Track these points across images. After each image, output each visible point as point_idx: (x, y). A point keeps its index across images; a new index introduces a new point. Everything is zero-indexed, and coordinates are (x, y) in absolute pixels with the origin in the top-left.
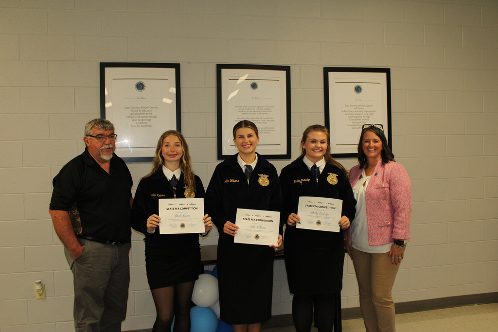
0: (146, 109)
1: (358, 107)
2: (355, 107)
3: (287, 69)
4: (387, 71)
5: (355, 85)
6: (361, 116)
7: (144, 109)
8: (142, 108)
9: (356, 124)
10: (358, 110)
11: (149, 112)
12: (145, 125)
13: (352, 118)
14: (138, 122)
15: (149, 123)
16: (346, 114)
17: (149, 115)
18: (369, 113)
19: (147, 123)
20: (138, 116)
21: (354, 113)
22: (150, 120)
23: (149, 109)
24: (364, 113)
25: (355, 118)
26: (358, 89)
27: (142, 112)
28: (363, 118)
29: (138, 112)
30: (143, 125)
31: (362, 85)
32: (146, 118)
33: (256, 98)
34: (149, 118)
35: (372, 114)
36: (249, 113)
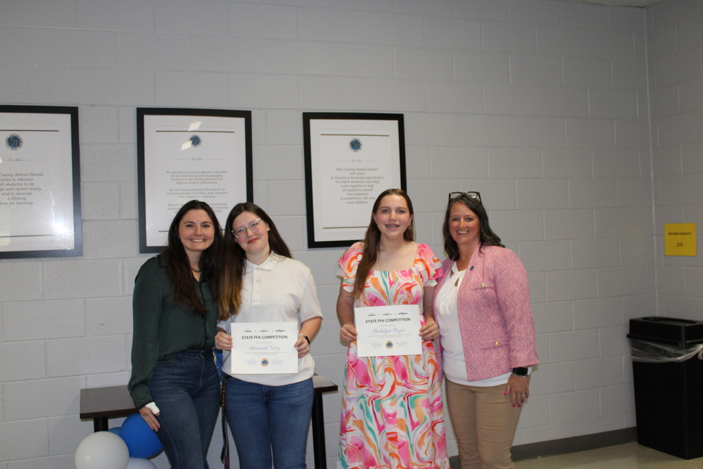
0: (24, 177)
1: (356, 172)
2: (351, 172)
3: (247, 115)
4: (399, 118)
5: (351, 139)
6: (360, 184)
7: (20, 177)
8: (17, 175)
9: (353, 196)
10: (355, 176)
11: (28, 182)
12: (22, 201)
13: (347, 188)
14: (10, 196)
15: (29, 199)
16: (337, 182)
17: (29, 187)
18: (373, 180)
19: (25, 199)
20: (11, 187)
21: (350, 180)
22: (30, 194)
23: (28, 177)
24: (365, 180)
25: (352, 188)
26: (355, 145)
27: (16, 182)
28: (363, 188)
29: (11, 182)
30: (19, 201)
31: (361, 139)
32: (24, 191)
33: (198, 159)
34: (28, 191)
35: (378, 182)
36: (188, 181)
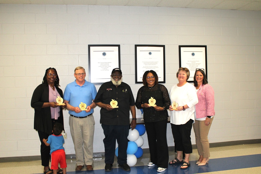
0: (107, 63)
1: (193, 62)
2: (192, 62)
3: (164, 46)
4: (205, 47)
5: (192, 53)
6: (194, 65)
7: (106, 63)
8: (105, 63)
9: (192, 69)
10: (193, 63)
11: (108, 65)
12: (106, 69)
13: (191, 66)
14: (103, 68)
15: (108, 69)
16: (188, 65)
17: (108, 66)
18: (198, 64)
19: (107, 69)
20: (103, 66)
21: (192, 64)
22: (108, 68)
23: (108, 63)
24: (195, 64)
25: (192, 66)
26: (193, 54)
27: (105, 65)
28: (195, 66)
29: (103, 65)
30: (105, 70)
31: (195, 53)
32: (107, 67)
33: (151, 58)
34: (108, 67)
36: (148, 64)
